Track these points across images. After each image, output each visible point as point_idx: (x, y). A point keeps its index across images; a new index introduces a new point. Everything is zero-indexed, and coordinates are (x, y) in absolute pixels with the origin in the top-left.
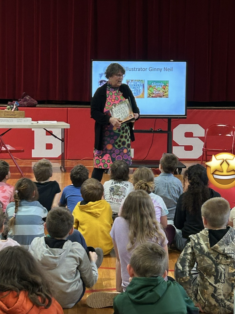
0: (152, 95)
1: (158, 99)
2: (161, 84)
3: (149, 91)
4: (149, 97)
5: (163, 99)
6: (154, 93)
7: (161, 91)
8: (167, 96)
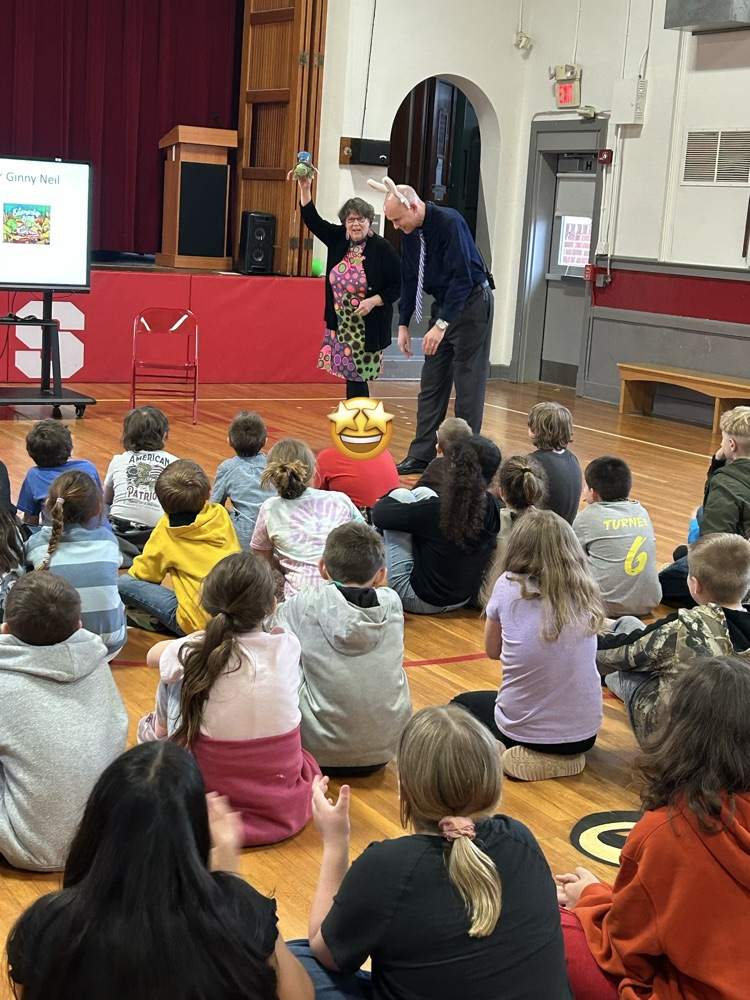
0: (13, 237)
1: (27, 246)
2: (33, 213)
3: (7, 229)
4: (6, 241)
5: (39, 247)
6: (18, 231)
7: (34, 229)
8: (47, 241)
